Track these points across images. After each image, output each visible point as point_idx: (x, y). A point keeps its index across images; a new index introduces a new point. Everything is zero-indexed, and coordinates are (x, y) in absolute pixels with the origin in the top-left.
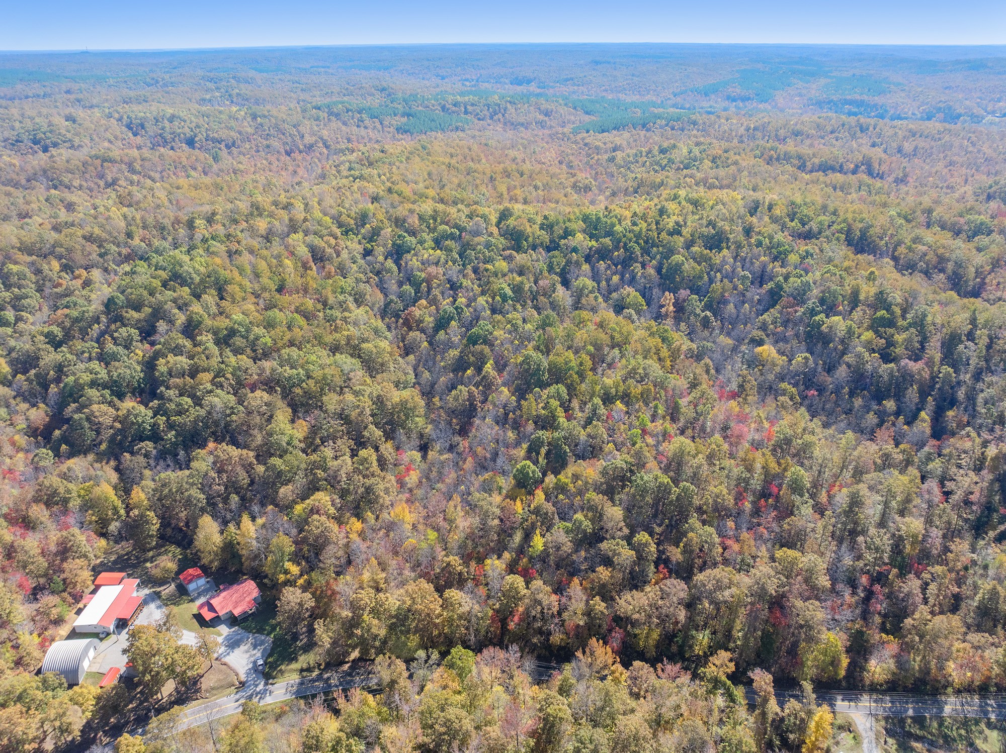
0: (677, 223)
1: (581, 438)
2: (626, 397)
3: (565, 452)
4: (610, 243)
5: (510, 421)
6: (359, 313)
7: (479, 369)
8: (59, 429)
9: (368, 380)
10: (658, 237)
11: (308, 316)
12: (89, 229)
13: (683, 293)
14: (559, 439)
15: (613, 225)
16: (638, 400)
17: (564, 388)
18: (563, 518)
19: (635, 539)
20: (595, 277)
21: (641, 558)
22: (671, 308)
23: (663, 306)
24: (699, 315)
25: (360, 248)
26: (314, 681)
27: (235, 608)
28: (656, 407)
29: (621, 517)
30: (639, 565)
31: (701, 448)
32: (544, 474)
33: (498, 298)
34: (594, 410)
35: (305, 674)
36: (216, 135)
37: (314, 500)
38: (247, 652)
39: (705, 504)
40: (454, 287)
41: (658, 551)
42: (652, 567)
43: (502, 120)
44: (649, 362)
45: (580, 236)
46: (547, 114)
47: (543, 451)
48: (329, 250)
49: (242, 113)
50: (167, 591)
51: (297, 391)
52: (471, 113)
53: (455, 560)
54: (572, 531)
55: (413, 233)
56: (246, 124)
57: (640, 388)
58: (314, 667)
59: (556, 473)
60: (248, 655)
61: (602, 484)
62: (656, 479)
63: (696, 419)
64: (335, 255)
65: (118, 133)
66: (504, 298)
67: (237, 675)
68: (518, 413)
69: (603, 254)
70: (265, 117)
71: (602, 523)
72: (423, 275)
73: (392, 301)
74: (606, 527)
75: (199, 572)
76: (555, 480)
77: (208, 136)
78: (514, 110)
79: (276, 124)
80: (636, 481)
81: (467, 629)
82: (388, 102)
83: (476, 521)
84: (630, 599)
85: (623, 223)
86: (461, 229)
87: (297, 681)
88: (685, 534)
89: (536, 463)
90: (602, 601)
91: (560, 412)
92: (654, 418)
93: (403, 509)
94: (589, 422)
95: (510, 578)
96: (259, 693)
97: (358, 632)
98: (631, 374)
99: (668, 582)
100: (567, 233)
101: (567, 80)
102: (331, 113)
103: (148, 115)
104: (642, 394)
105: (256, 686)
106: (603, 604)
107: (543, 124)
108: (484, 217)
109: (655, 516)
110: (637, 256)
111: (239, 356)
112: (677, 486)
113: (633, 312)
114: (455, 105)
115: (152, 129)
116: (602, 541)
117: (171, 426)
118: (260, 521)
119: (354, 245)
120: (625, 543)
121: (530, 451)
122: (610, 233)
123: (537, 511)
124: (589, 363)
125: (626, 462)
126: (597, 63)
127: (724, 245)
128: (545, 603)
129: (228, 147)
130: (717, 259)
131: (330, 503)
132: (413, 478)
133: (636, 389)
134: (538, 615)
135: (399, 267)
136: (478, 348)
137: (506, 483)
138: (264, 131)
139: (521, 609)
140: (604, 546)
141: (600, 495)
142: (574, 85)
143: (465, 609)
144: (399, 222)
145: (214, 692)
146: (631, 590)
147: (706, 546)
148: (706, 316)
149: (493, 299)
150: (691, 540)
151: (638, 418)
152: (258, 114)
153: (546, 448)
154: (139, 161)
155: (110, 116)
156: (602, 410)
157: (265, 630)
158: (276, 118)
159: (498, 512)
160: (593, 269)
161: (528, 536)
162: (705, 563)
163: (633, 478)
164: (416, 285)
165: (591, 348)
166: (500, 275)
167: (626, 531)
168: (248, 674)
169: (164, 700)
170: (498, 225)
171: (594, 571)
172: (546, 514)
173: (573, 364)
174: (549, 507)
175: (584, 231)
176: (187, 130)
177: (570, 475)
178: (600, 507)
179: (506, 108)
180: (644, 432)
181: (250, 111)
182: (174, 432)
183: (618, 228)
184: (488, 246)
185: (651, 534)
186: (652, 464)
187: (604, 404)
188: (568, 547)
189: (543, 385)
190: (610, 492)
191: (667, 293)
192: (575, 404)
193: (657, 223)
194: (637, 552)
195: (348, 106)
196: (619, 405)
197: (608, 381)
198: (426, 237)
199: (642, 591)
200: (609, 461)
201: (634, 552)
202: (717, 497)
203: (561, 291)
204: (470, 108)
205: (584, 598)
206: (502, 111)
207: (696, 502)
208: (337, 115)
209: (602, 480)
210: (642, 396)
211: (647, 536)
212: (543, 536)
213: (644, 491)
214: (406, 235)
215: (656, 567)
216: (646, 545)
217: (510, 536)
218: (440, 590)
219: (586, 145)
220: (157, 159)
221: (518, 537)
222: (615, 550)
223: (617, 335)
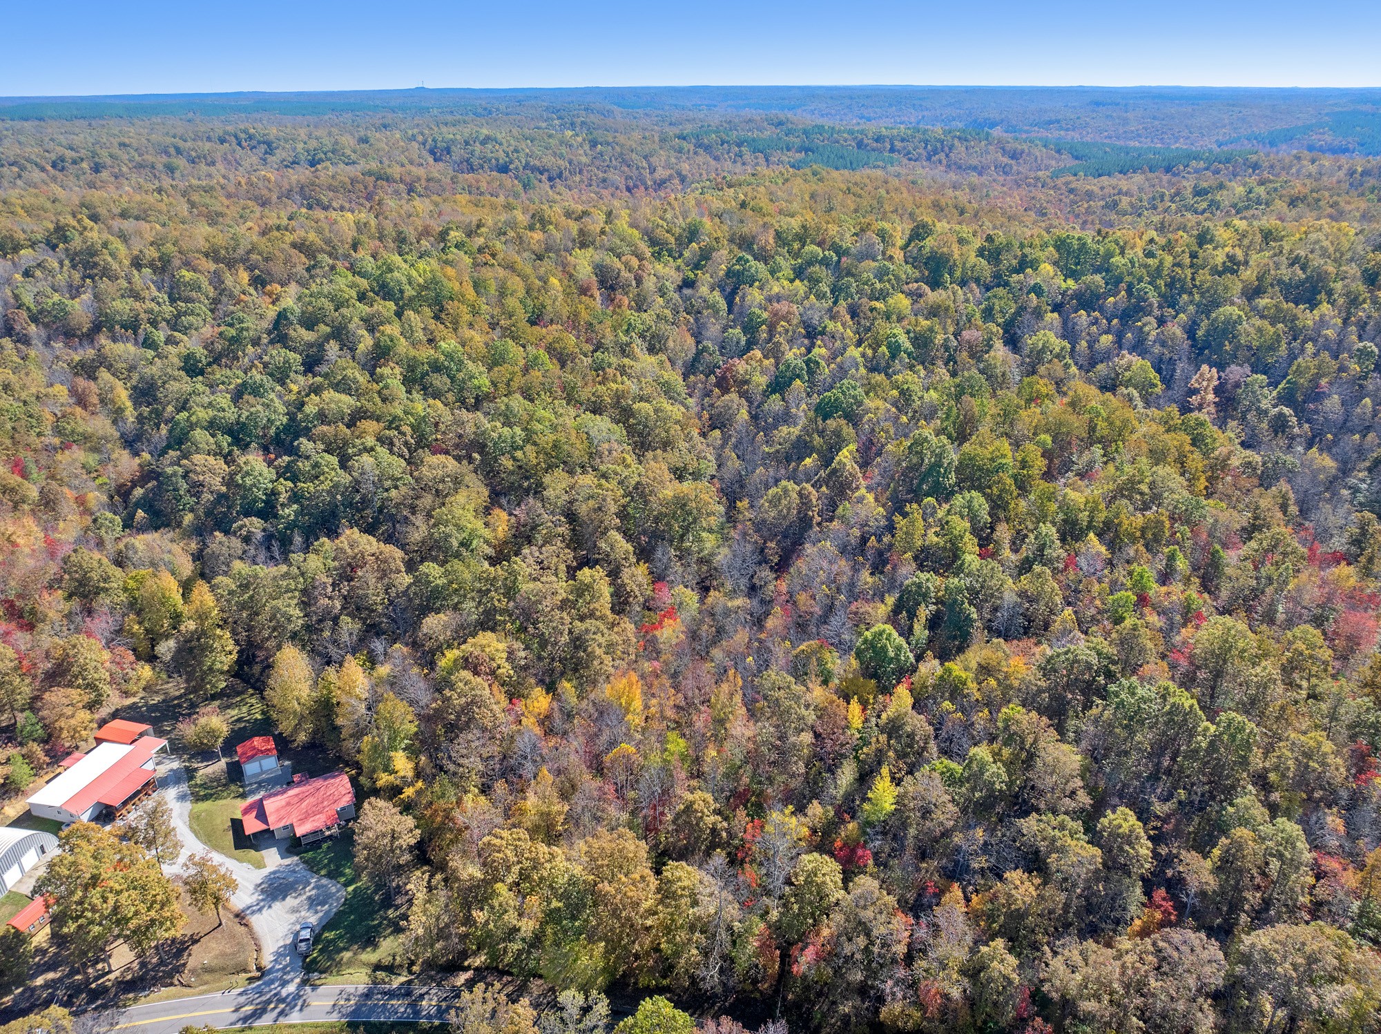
0: (1231, 258)
1: (1007, 595)
2: (1110, 533)
3: (968, 617)
4: (1102, 283)
5: (870, 553)
6: (646, 362)
7: (827, 460)
8: (142, 487)
9: (630, 459)
10: (1193, 279)
11: (562, 359)
12: (303, 234)
13: (1236, 372)
14: (959, 591)
15: (1110, 255)
16: (1134, 540)
17: (982, 500)
18: (945, 752)
19: (1104, 821)
20: (1069, 333)
21: (1115, 865)
22: (1211, 397)
23: (1194, 392)
24: (1266, 412)
25: (678, 278)
26: (392, 994)
27: (302, 821)
28: (1171, 558)
29: (1077, 766)
30: (1107, 880)
31: (1273, 646)
32: (919, 658)
33: (883, 349)
34: (1042, 548)
35: (381, 974)
36: (538, 163)
37: (474, 645)
38: (295, 910)
39: (1276, 768)
40: (812, 333)
41: (1156, 855)
42: (1138, 891)
43: (944, 162)
44: (1162, 470)
45: (1047, 268)
46: (1014, 156)
47: (924, 612)
48: (625, 274)
49: (579, 139)
50: (210, 770)
51: (505, 462)
52: (899, 151)
53: (703, 801)
54: (962, 782)
55: (763, 257)
56: (581, 152)
57: (1139, 520)
58: (401, 966)
59: (943, 656)
60: (293, 918)
61: (1040, 691)
62: (1164, 697)
63: (1256, 593)
64: (634, 283)
65: (415, 157)
66: (895, 350)
67: (258, 950)
68: (886, 539)
69: (1087, 301)
70: (608, 144)
71: (1030, 775)
72: (765, 315)
73: (705, 349)
74: (1039, 784)
75: (272, 745)
76: (939, 671)
77: (527, 164)
78: (963, 149)
79: (622, 154)
80: (1117, 695)
81: (706, 953)
82: (782, 135)
83: (767, 729)
84: (1077, 959)
85: (1129, 253)
86: (841, 252)
87: (362, 988)
88: (1222, 828)
89: (907, 633)
90: (1010, 950)
91: (970, 545)
92: (1165, 577)
93: (631, 685)
94: (1025, 567)
95: (810, 860)
96: (283, 1000)
97: (480, 916)
98: (1126, 490)
99: (1176, 935)
100: (1024, 264)
101: (1050, 122)
102: (699, 145)
103: (458, 137)
104: (1143, 530)
105: (284, 983)
106: (1012, 960)
107: (1007, 169)
108: (882, 235)
109: (1154, 777)
110: (1151, 305)
111: (431, 401)
112: (1211, 720)
113: (1136, 394)
114: (877, 140)
115: (458, 153)
116: (1026, 814)
117: (295, 497)
118: (384, 670)
119: (668, 272)
120: (1078, 825)
121: (897, 610)
122: (1104, 267)
123: (893, 729)
124: (1040, 464)
125: (1099, 654)
126: (1098, 104)
127: (1323, 296)
128: (879, 930)
129: (550, 179)
130: (1307, 318)
131: (505, 655)
132: (670, 633)
133: (1130, 519)
134: (858, 956)
135: (730, 304)
136: (832, 424)
137: (841, 665)
138: (604, 161)
139: (826, 932)
140: (1029, 825)
141: (1034, 714)
142: (1061, 128)
143: (708, 908)
144: (745, 243)
145: (207, 977)
146: (1082, 936)
147: (1275, 864)
148: (1281, 414)
149: (875, 351)
150: (1240, 848)
151: (1130, 573)
152: (600, 140)
153: (933, 608)
154: (423, 182)
155: (413, 138)
156: (1057, 551)
157: (343, 875)
158: (622, 146)
159: (811, 717)
160: (1065, 323)
161: (865, 778)
162: (1267, 903)
163: (1112, 688)
164: (750, 328)
165: (1047, 438)
166: (894, 317)
167: (1084, 799)
168: (279, 955)
169: (112, 976)
170: (904, 248)
171: (1000, 877)
172: (911, 736)
173: (1008, 461)
174: (918, 724)
175: (1055, 264)
176: (501, 155)
177: (974, 665)
178: (1030, 739)
179: (953, 145)
180: (1142, 600)
181: (590, 137)
182: (295, 507)
183: (1117, 260)
184: (881, 274)
185: (1143, 814)
186: (1155, 668)
187: (1063, 540)
188: (946, 814)
189: (944, 495)
190: (1056, 712)
191: (1205, 368)
192: (1004, 533)
193: (1193, 256)
194: (1107, 850)
195: (724, 136)
196: (1094, 545)
197: (1077, 497)
198: (783, 263)
199: (1109, 945)
200: (1064, 646)
201: (1097, 851)
202: (1308, 755)
203: (1000, 352)
204: (898, 144)
205: (969, 939)
206: (946, 149)
207: (1257, 761)
208: (707, 148)
209: (1043, 684)
210: (1143, 536)
211: (1132, 819)
212: (897, 782)
213: (1134, 719)
214: (750, 258)
215: (1148, 893)
216: (1129, 839)
217: (831, 770)
218: (659, 860)
219: (1071, 191)
220: (449, 181)
221: (847, 775)
222: (1054, 840)
223: (1101, 424)
